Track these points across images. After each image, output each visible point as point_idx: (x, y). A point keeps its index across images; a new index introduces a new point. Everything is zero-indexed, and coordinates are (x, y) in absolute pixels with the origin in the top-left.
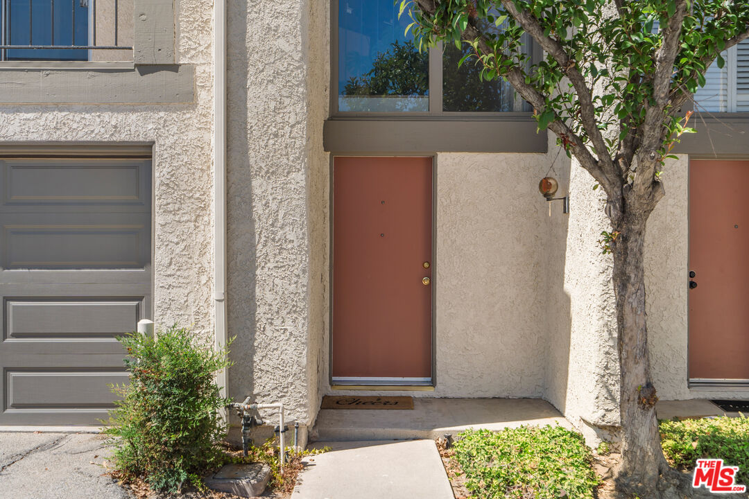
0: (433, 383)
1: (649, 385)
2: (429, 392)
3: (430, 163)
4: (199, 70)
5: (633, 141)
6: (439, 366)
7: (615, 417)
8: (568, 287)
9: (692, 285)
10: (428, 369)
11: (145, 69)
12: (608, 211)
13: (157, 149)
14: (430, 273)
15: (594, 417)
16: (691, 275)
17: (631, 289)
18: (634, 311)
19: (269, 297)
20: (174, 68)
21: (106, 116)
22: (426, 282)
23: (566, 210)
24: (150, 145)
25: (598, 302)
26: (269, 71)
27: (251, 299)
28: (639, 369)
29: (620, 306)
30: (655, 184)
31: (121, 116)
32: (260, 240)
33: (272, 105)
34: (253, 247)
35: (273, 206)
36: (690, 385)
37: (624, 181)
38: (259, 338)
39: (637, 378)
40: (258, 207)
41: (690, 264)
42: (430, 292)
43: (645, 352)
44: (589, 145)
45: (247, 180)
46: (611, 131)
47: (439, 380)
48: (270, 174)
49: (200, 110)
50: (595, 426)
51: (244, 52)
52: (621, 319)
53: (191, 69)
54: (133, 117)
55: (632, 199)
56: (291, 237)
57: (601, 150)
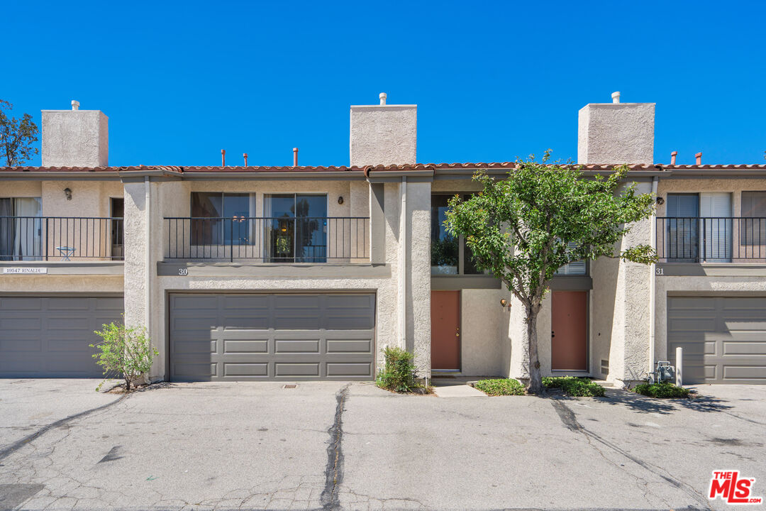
0: (461, 371)
1: (538, 362)
2: (459, 374)
3: (459, 293)
4: (392, 265)
5: (533, 293)
6: (463, 365)
7: (527, 376)
8: (510, 336)
9: (553, 336)
10: (459, 366)
11: (374, 265)
12: (526, 312)
13: (378, 291)
14: (460, 332)
15: (520, 376)
16: (553, 332)
17: (533, 334)
18: (534, 340)
19: (418, 338)
20: (384, 265)
21: (362, 280)
22: (458, 335)
23: (509, 310)
24: (376, 290)
25: (521, 339)
26: (419, 268)
27: (413, 339)
28: (535, 357)
29: (530, 339)
30: (540, 305)
31: (367, 280)
32: (415, 321)
33: (419, 278)
34: (413, 322)
35: (420, 310)
36: (552, 372)
37: (531, 304)
38: (415, 351)
39: (534, 360)
40: (415, 310)
41: (552, 329)
42: (459, 339)
43: (537, 352)
44: (521, 293)
45: (412, 302)
46: (527, 290)
47: (463, 370)
48: (419, 300)
49: (392, 278)
50: (521, 379)
51: (411, 261)
52: (530, 343)
53: (390, 265)
54: (371, 280)
55: (533, 309)
56: (425, 319)
57: (525, 295)
